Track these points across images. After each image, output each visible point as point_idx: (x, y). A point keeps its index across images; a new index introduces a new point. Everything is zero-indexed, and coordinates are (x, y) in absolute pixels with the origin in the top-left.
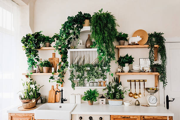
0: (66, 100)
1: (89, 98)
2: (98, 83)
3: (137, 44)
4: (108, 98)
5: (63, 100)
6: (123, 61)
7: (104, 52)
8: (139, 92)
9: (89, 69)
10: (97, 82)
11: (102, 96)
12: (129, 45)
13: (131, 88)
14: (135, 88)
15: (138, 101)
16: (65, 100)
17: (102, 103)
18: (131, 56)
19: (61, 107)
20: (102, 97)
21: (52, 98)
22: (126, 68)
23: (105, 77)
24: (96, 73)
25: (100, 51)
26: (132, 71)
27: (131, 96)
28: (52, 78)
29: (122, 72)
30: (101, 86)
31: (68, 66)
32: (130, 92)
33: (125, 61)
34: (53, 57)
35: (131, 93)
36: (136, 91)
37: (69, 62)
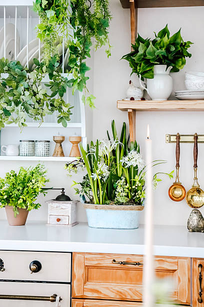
2: (53, 144)
6: (144, 54)
11: (63, 192)
13: (178, 165)
14: (196, 166)
17: (59, 220)
18: (179, 32)
30: (62, 154)
33: (154, 52)
35: (177, 185)
36: (196, 178)
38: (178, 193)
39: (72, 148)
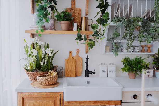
0: (94, 73)
1: (134, 69)
4: (157, 69)
5: (88, 73)
10: (139, 47)
16: (91, 73)
19: (88, 82)
20: (147, 68)
21: (71, 70)
24: (154, 31)
28: (80, 38)
30: (145, 52)
31: (109, 19)
34: (72, 7)
37: (109, 14)
39: (148, 49)
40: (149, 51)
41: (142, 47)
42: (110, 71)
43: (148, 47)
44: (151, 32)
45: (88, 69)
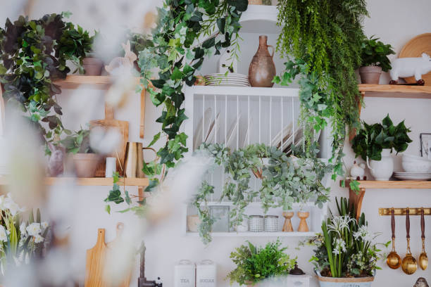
1: (258, 275)
2: (282, 220)
3: (420, 83)
4: (322, 274)
5: (144, 286)
7: (330, 103)
8: (421, 251)
9: (266, 162)
10: (277, 217)
11: (296, 266)
12: (393, 83)
13: (393, 236)
14: (408, 236)
15: (424, 280)
18: (403, 122)
22: (385, 164)
23: (324, 193)
24: (297, 179)
25: (317, 97)
26: (401, 175)
27: (394, 267)
28: (115, 196)
29: (365, 179)
30: (292, 230)
31: (186, 150)
32: (390, 249)
33: (383, 139)
34: (106, 118)
35: (393, 255)
36: (409, 248)
37: (187, 137)
38: (394, 261)
39: (300, 223)
40: (303, 228)
41: (285, 217)
42: (201, 281)
43: (302, 218)
44: (290, 182)
45: (145, 276)
